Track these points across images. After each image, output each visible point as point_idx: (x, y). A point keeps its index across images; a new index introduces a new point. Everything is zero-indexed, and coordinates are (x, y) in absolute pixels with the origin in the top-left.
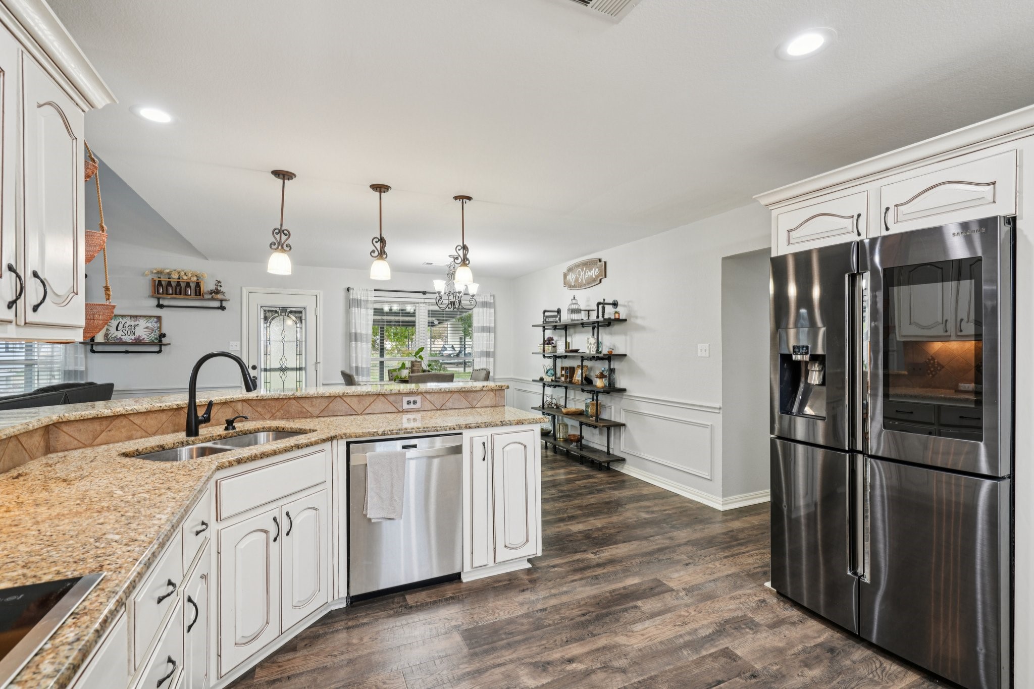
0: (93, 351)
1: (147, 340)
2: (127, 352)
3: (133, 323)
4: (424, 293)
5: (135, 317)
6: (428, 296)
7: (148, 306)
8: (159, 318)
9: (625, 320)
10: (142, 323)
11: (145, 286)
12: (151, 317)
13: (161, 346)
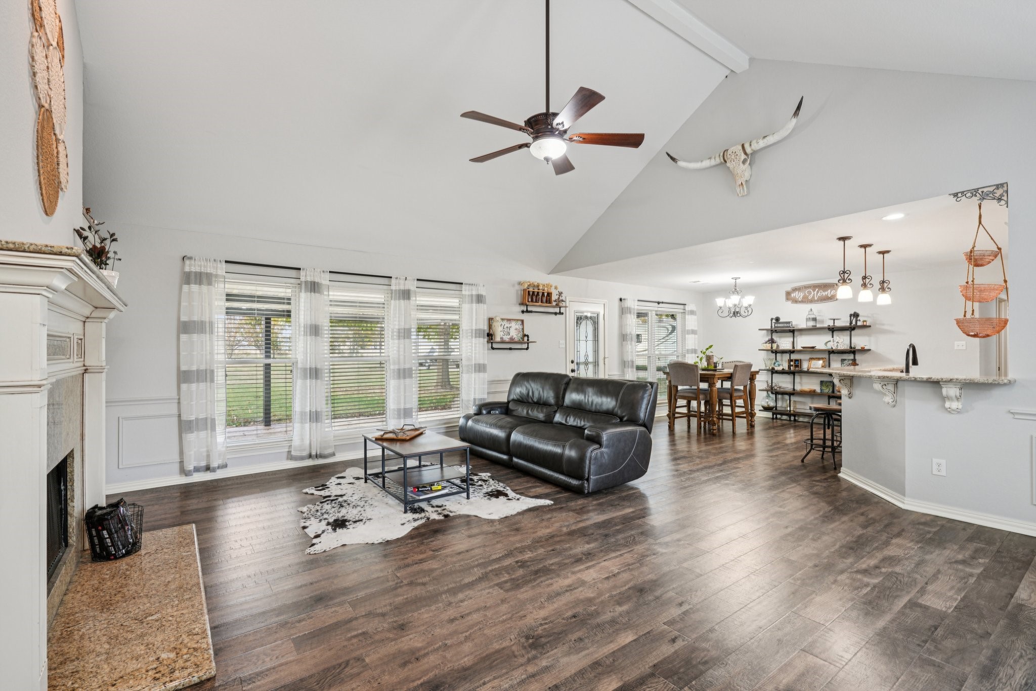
0: (493, 348)
1: (516, 340)
2: (510, 349)
3: (509, 326)
4: (659, 303)
5: (509, 320)
6: (661, 305)
7: (515, 311)
8: (522, 321)
9: (870, 326)
10: (513, 324)
11: (513, 295)
12: (518, 320)
13: (528, 343)
